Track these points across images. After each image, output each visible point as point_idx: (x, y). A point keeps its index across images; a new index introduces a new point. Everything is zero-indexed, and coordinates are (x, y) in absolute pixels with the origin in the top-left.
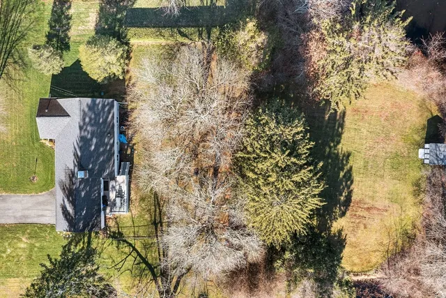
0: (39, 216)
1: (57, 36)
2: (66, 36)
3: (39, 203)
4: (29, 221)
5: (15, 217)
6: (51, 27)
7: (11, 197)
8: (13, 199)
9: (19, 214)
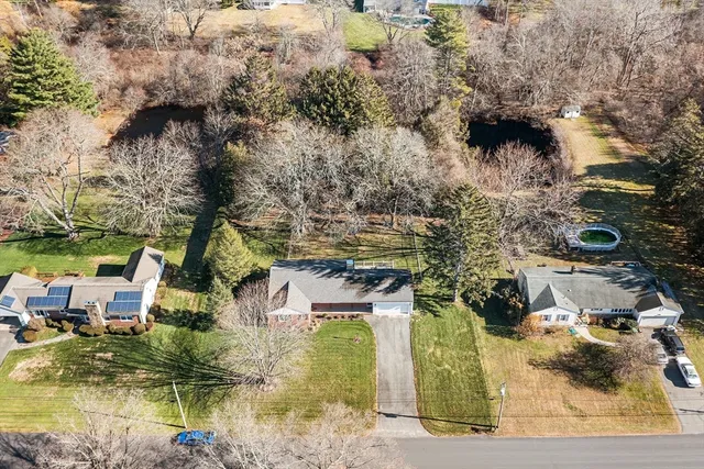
0: (401, 336)
1: (195, 321)
2: (197, 314)
3: (387, 337)
4: (408, 346)
5: (405, 360)
6: (184, 325)
7: (380, 365)
8: (382, 362)
9: (401, 356)
